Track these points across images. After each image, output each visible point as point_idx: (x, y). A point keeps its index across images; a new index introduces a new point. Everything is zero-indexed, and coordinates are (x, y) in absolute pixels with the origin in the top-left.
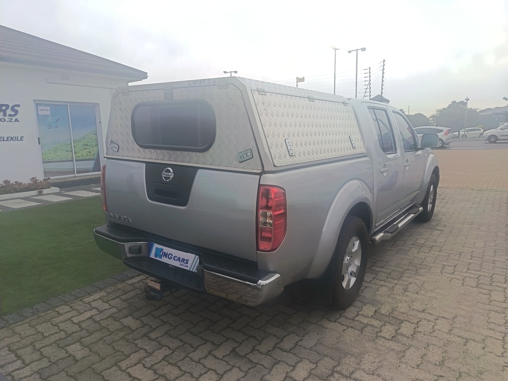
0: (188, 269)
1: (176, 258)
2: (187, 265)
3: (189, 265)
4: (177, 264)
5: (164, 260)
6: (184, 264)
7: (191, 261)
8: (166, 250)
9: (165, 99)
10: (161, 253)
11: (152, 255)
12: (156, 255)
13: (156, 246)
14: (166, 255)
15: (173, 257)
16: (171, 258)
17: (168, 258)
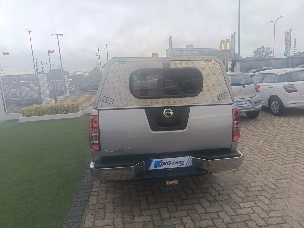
0: (184, 166)
1: (174, 163)
2: (183, 164)
3: (185, 164)
4: (176, 166)
5: (163, 167)
6: (181, 164)
7: (187, 161)
8: (165, 160)
9: (163, 67)
10: (161, 164)
11: (152, 167)
12: (155, 166)
13: (155, 160)
14: (165, 164)
15: (171, 163)
16: (170, 164)
17: (168, 165)
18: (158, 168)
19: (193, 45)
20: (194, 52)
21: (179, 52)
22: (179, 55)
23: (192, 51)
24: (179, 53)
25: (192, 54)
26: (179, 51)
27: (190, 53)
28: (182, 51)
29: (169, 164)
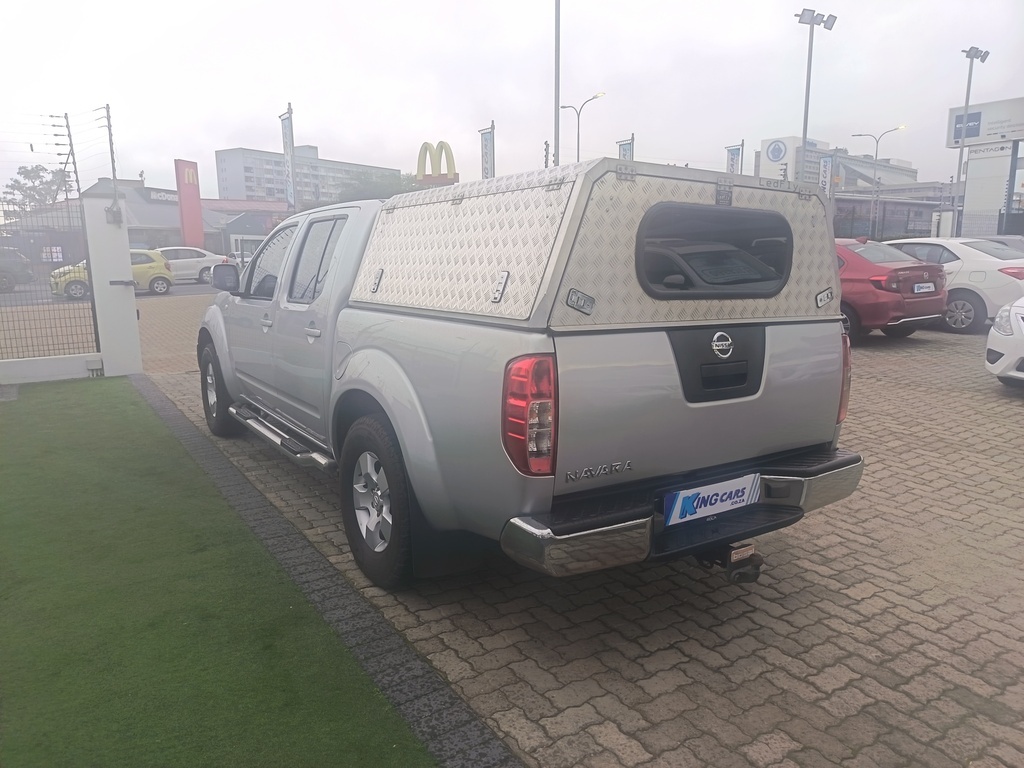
1: (724, 498)
2: (742, 499)
6: (738, 500)
8: (705, 491)
9: (717, 202)
10: (695, 504)
11: (675, 519)
12: (683, 515)
13: (684, 494)
14: (705, 502)
15: (719, 498)
16: (716, 500)
17: (711, 504)
18: (689, 518)
19: (316, 148)
20: (322, 172)
21: (268, 167)
22: (269, 176)
23: (315, 168)
24: (268, 171)
25: (316, 177)
26: (268, 164)
27: (306, 176)
28: (277, 163)
29: (713, 502)
